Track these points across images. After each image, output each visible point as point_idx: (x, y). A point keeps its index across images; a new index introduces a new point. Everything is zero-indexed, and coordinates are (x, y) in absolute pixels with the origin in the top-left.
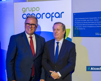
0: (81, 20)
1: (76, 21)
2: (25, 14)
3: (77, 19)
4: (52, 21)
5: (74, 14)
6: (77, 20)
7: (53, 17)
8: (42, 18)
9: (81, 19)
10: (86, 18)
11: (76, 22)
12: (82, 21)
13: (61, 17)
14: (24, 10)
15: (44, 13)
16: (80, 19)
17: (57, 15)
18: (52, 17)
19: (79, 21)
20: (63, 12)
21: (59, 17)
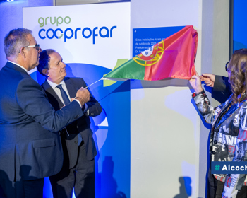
0: (147, 42)
1: (137, 44)
2: (44, 30)
3: (140, 40)
4: (94, 43)
5: (134, 30)
6: (140, 42)
7: (97, 35)
8: (76, 38)
9: (147, 40)
10: (156, 39)
11: (138, 46)
12: (149, 44)
13: (111, 36)
14: (41, 21)
15: (80, 29)
16: (145, 40)
17: (104, 32)
18: (95, 35)
19: (144, 44)
20: (115, 27)
21: (107, 36)
